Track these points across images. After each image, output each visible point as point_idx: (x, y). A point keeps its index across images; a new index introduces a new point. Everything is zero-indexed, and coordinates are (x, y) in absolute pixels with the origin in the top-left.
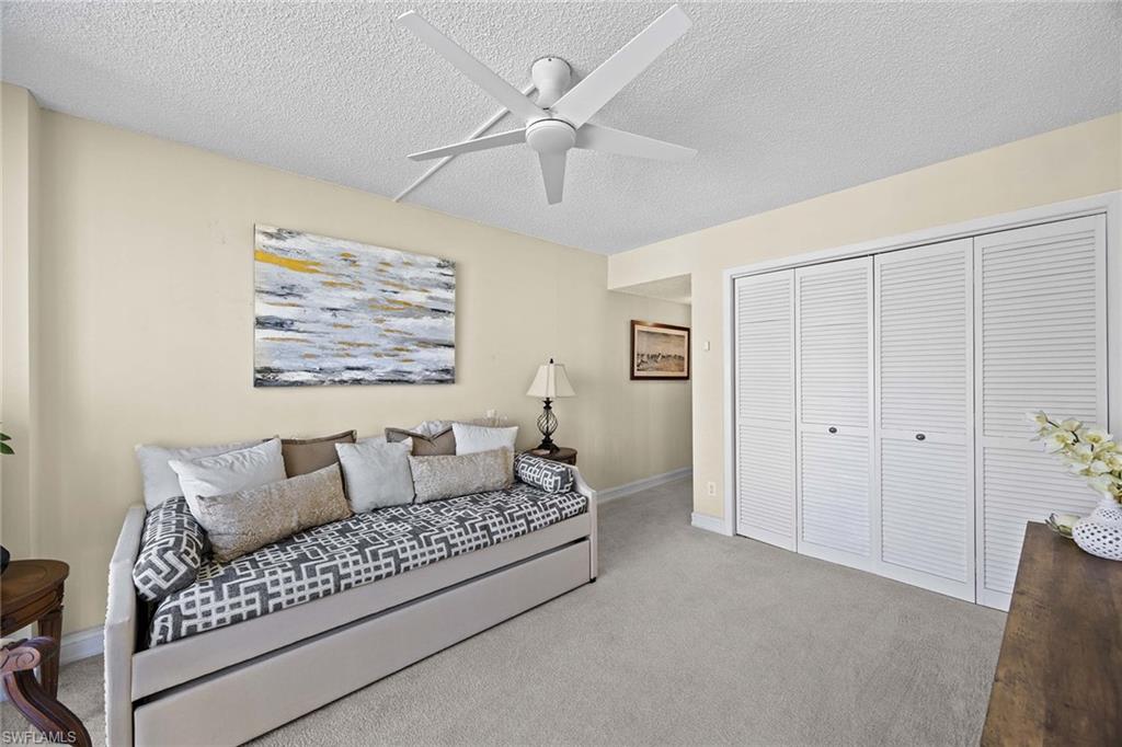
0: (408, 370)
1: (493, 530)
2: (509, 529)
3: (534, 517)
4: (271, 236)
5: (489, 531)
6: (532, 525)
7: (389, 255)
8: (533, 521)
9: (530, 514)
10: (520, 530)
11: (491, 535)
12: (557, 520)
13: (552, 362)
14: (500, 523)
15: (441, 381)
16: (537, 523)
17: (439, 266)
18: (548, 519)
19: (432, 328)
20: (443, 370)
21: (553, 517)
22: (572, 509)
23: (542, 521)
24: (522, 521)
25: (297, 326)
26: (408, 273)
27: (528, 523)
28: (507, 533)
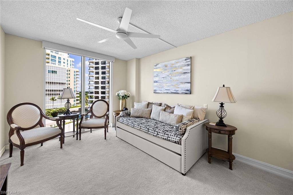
0: (177, 90)
1: (150, 131)
2: (152, 133)
3: (160, 134)
4: (155, 66)
5: (149, 130)
6: (158, 136)
7: (173, 62)
8: (159, 135)
9: (160, 132)
10: (155, 135)
11: (149, 131)
12: (165, 139)
13: (224, 86)
14: (152, 130)
15: (186, 93)
16: (159, 136)
17: (186, 60)
18: (163, 137)
19: (184, 78)
20: (186, 90)
21: (164, 137)
22: (172, 139)
23: (161, 136)
24: (156, 133)
25: (159, 82)
26: (177, 65)
27: (157, 134)
28: (151, 133)
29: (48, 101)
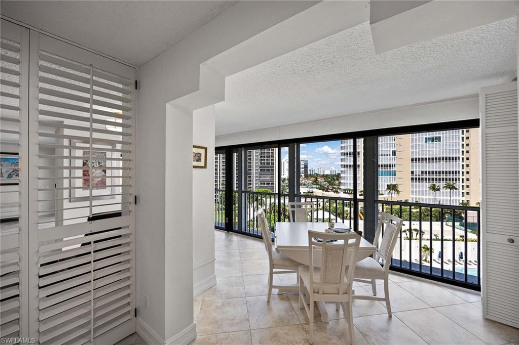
29: (426, 191)
